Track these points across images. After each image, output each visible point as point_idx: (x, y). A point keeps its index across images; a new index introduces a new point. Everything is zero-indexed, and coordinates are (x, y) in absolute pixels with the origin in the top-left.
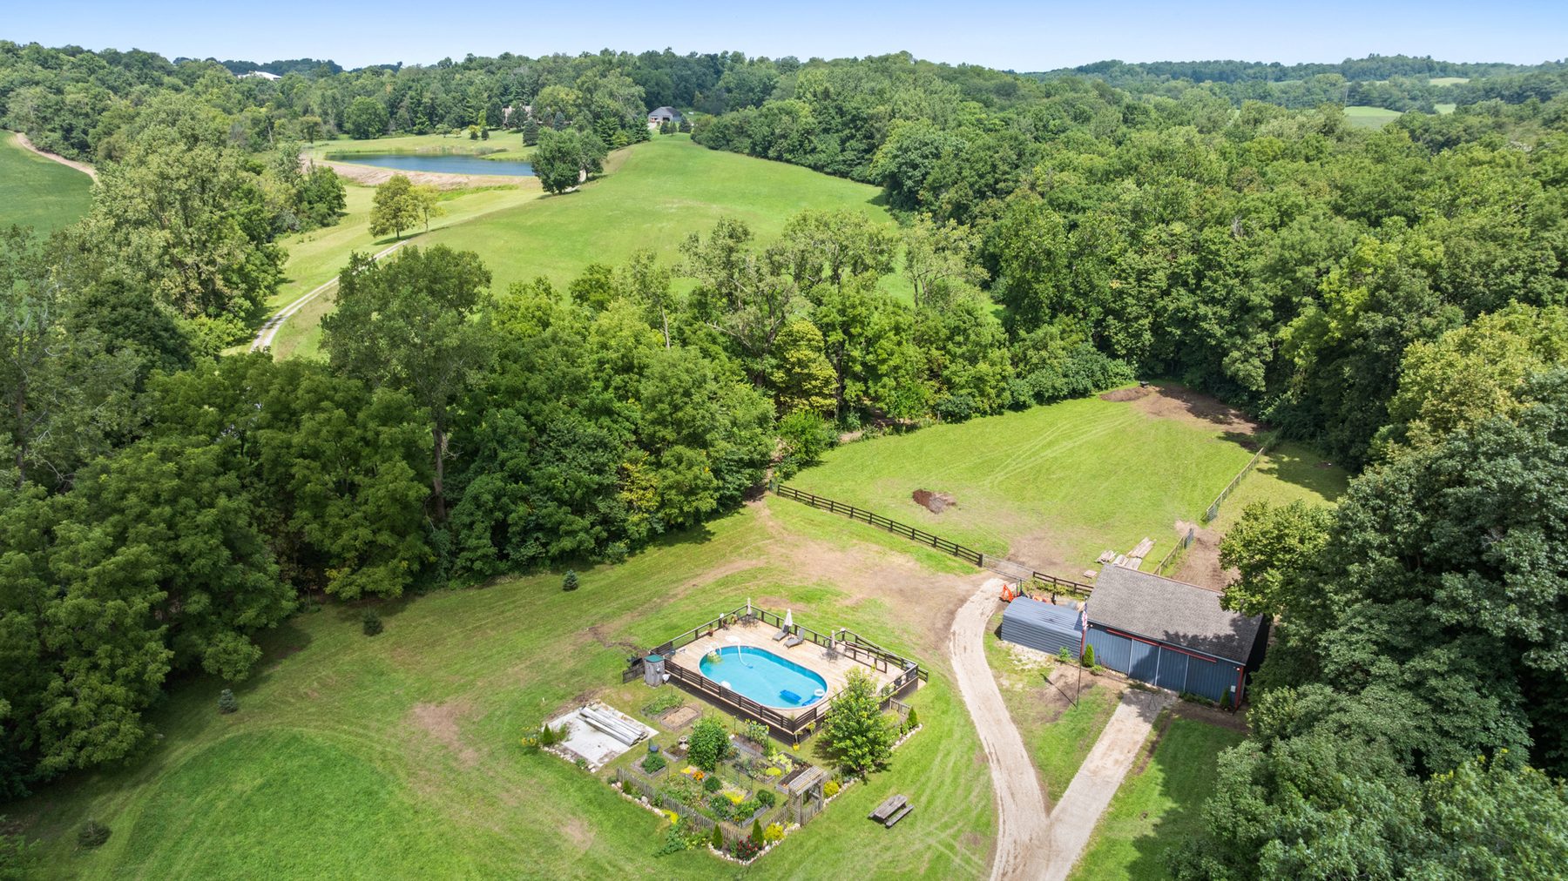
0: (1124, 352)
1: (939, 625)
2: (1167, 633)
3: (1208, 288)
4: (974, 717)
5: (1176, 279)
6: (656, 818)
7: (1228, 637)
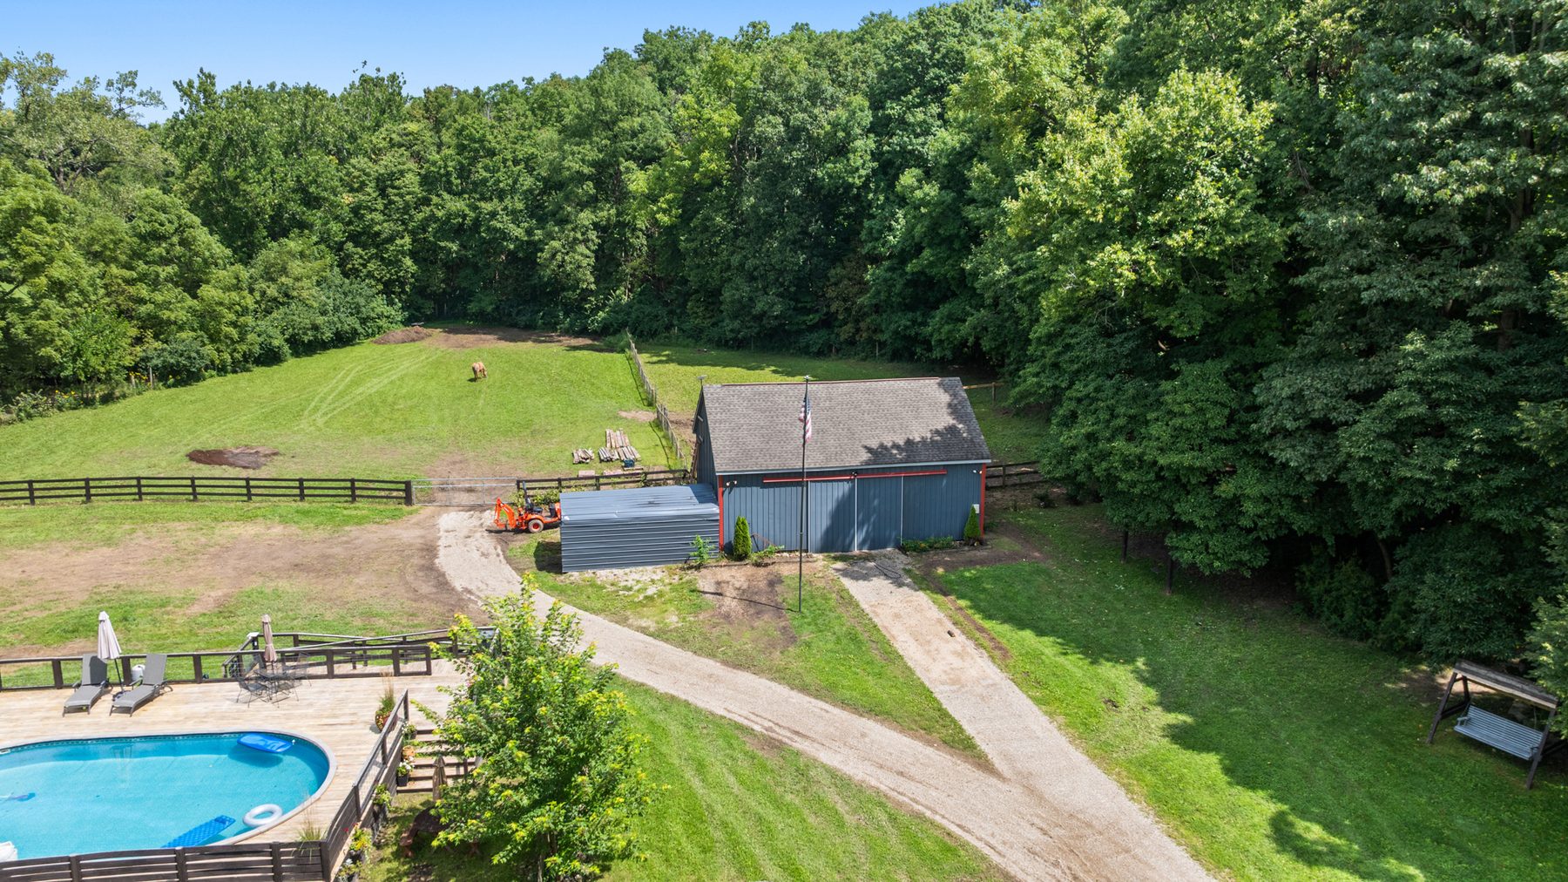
0: (381, 287)
1: (426, 589)
2: (869, 450)
5: (433, 181)
7: (951, 430)
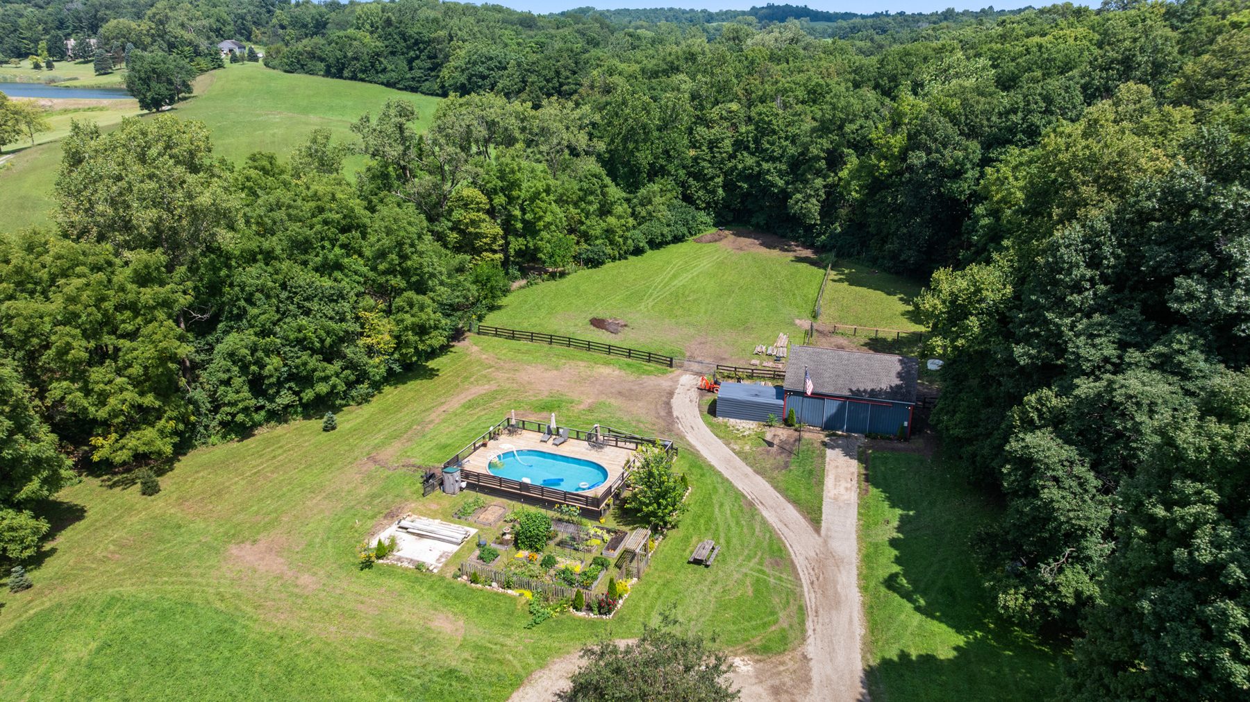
0: (704, 205)
2: (851, 390)
3: (768, 149)
4: (726, 474)
5: (739, 145)
6: (512, 599)
7: (898, 386)
